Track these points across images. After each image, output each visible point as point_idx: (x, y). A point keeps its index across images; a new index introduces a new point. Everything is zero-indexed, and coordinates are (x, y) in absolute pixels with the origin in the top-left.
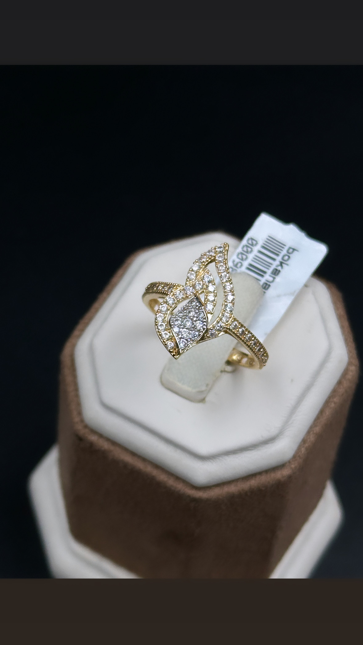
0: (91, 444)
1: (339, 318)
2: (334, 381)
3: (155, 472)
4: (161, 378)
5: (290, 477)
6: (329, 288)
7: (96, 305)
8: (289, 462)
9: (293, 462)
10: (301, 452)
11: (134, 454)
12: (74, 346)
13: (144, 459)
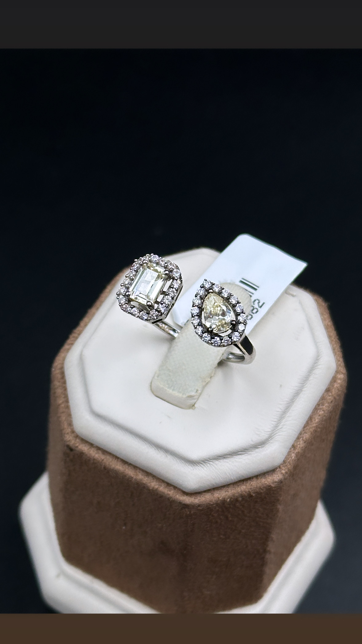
0: (82, 454)
1: (326, 327)
2: (324, 388)
3: (146, 480)
4: (151, 386)
5: (281, 482)
6: (316, 300)
7: (86, 319)
8: (279, 467)
9: (283, 468)
10: (292, 457)
11: (125, 462)
12: (64, 359)
13: (135, 467)
